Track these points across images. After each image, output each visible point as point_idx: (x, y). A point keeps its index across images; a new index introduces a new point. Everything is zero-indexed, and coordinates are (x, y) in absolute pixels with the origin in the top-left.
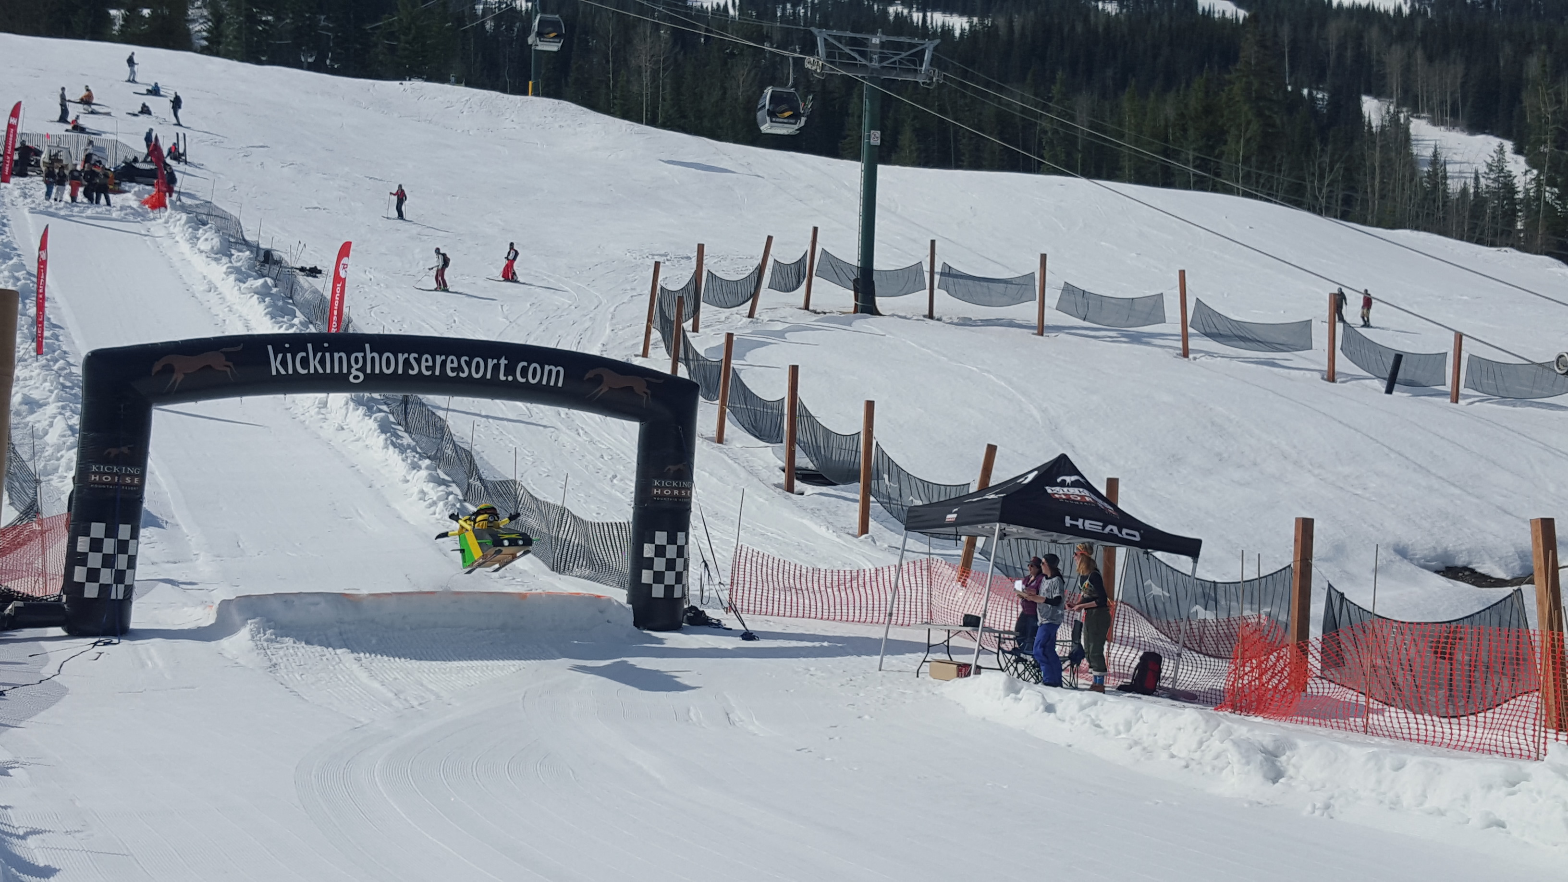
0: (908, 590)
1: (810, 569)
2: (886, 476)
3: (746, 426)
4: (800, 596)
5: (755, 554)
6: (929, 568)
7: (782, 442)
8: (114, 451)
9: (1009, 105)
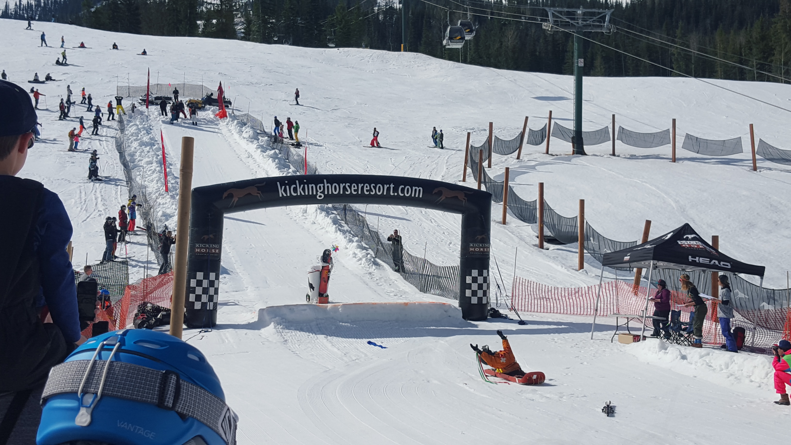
0: (605, 297)
1: (553, 287)
2: (591, 239)
3: (517, 215)
4: (548, 302)
5: (524, 281)
6: (616, 286)
7: (536, 223)
8: (206, 237)
9: (653, 41)
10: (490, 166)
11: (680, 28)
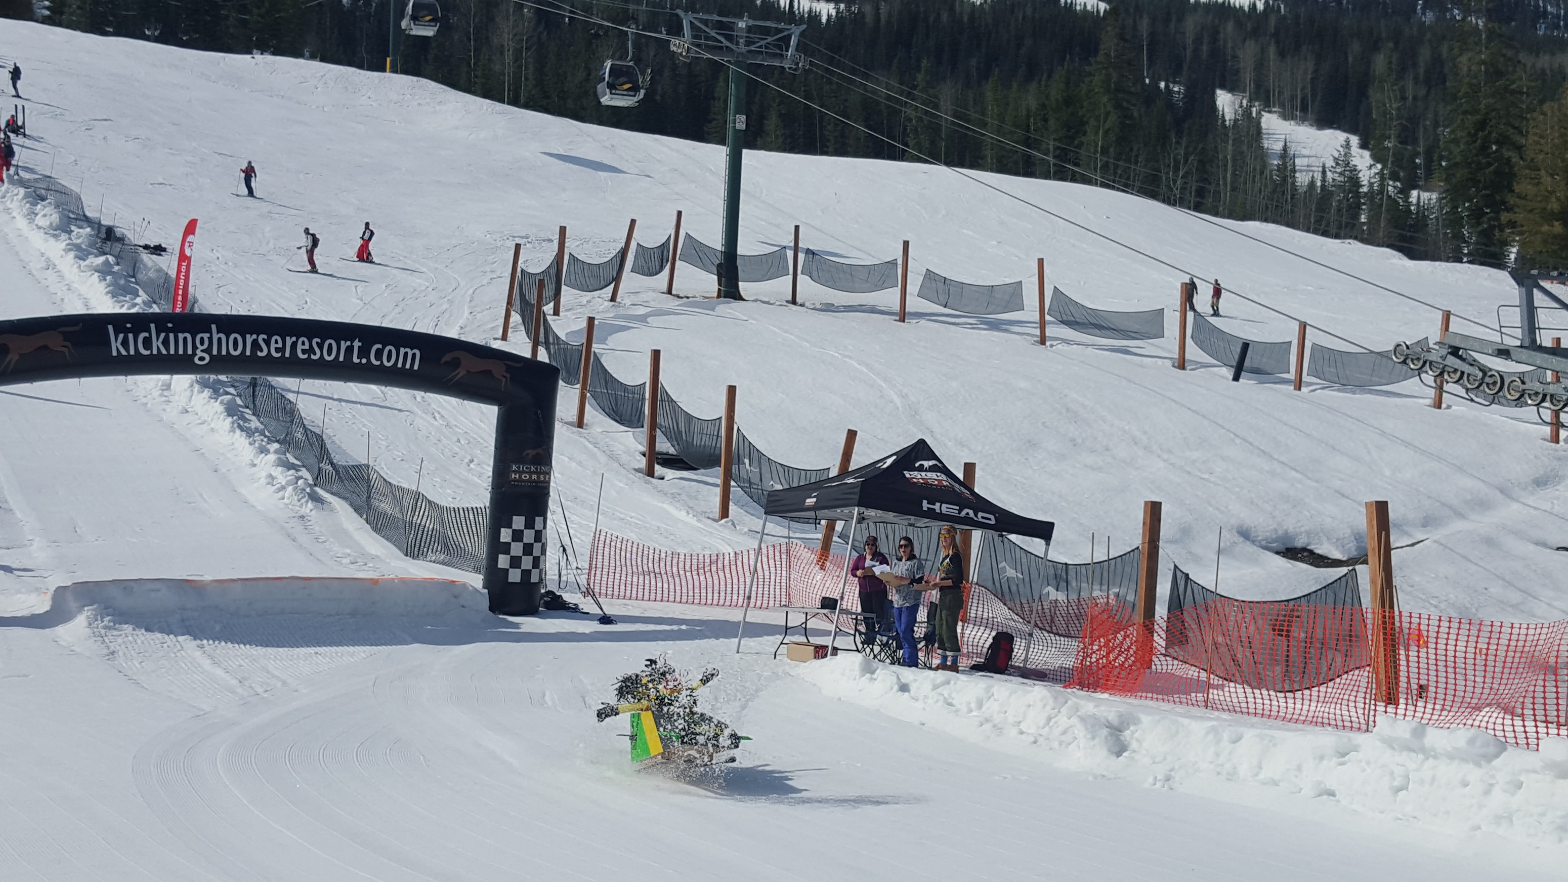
0: (767, 572)
1: (669, 552)
2: (747, 461)
3: (607, 410)
4: (659, 580)
5: (614, 537)
6: (788, 552)
7: (642, 427)
9: (875, 92)
10: (556, 312)
11: (923, 72)
